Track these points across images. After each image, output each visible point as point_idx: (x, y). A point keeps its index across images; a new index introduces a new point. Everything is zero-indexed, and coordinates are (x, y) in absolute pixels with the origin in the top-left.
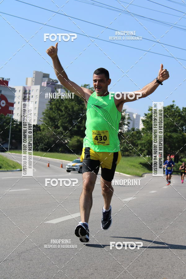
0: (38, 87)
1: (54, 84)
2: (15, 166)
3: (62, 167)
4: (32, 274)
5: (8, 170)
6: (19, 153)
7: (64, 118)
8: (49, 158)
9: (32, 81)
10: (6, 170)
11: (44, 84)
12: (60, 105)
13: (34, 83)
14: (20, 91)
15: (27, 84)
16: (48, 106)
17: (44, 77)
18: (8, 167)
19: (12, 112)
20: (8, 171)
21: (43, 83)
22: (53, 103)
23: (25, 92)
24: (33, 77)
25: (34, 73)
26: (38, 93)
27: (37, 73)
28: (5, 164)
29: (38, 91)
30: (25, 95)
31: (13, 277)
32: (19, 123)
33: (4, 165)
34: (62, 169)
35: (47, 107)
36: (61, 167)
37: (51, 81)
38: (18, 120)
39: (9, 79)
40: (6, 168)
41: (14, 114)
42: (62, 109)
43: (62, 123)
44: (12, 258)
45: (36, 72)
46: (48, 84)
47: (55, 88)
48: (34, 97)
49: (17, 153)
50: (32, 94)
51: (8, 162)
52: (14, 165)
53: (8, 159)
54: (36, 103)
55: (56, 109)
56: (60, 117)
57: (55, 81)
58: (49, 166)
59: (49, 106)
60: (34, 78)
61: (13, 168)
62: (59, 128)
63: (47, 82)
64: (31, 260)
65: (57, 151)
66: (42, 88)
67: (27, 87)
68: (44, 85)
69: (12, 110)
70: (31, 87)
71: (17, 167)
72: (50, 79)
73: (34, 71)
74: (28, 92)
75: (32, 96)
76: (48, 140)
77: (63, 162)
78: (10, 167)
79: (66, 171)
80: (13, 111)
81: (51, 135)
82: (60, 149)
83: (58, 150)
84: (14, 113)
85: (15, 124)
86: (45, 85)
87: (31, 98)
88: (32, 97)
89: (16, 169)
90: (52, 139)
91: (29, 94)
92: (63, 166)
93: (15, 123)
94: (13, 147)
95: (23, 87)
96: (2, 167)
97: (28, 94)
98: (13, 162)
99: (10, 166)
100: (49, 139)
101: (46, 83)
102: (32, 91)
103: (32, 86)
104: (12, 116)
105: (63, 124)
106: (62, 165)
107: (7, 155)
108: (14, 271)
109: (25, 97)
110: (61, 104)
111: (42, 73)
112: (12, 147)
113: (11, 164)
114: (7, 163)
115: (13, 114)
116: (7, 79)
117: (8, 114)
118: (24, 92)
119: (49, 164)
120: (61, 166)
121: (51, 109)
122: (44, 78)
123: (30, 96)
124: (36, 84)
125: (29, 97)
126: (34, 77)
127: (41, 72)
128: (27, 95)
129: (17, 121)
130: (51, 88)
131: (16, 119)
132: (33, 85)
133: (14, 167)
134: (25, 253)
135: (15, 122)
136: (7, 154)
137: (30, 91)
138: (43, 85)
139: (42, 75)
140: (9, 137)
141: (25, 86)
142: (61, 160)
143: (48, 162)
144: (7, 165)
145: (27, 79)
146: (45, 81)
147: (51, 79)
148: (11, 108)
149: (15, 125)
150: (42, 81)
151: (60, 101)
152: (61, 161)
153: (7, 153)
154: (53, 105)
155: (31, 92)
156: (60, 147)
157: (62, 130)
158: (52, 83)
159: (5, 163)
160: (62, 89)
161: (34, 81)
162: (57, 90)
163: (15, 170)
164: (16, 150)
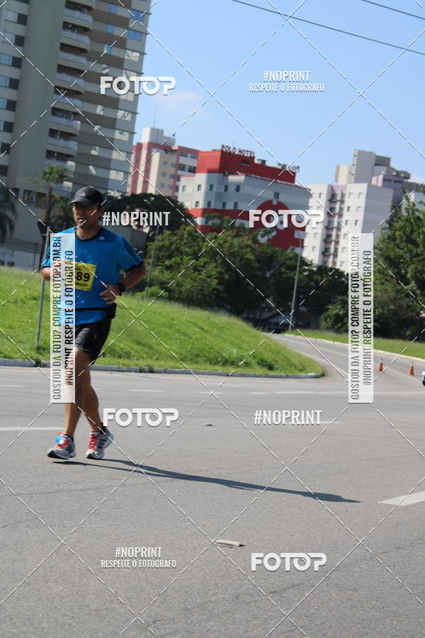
0: (363, 187)
1: (400, 182)
2: (303, 366)
3: (412, 373)
4: (360, 623)
5: (290, 374)
6: (312, 337)
7: (419, 261)
8: (382, 352)
9: (350, 173)
10: (283, 374)
11: (377, 180)
12: (412, 232)
13: (353, 177)
14: (322, 196)
15: (336, 180)
16: (384, 231)
17: (376, 165)
18: (288, 367)
19: (300, 243)
20: (287, 377)
21: (374, 179)
22: (397, 225)
23: (332, 199)
24: (351, 164)
25: (355, 156)
26: (362, 202)
27: (361, 155)
28: (282, 360)
29: (363, 197)
30: (333, 205)
31: (316, 625)
32: (315, 269)
33: (280, 363)
34: (411, 377)
35: (382, 233)
36: (409, 374)
37: (394, 174)
38: (313, 262)
39: (298, 168)
40: (283, 369)
41: (305, 248)
42: (418, 239)
43: (416, 271)
44: (310, 582)
45: (360, 152)
46: (385, 180)
47: (401, 191)
48: (353, 209)
49: (309, 336)
50: (348, 202)
51: (289, 356)
52: (301, 364)
53: (290, 349)
54: (356, 224)
55: (404, 239)
56: (411, 258)
57: (403, 175)
58: (381, 369)
59: (387, 231)
60: (354, 167)
61: (301, 370)
62: (407, 283)
63: (384, 176)
64: (355, 590)
65: (402, 337)
66: (371, 189)
67: (338, 186)
68: (377, 183)
69: (302, 238)
70: (346, 187)
71: (308, 368)
72: (390, 170)
73: (355, 150)
74: (339, 198)
75: (349, 208)
76: (380, 310)
77: (414, 363)
78: (293, 368)
79: (421, 382)
80: (303, 241)
81: (390, 299)
82: (408, 333)
83: (403, 332)
84: (305, 244)
85: (306, 270)
86: (380, 184)
87: (345, 212)
88: (348, 210)
89: (306, 372)
90: (392, 307)
91: (342, 202)
92: (415, 372)
93: (306, 268)
94: (300, 323)
95: (329, 186)
96: (276, 367)
97: (338, 203)
98: (300, 356)
99: (291, 365)
100: (382, 308)
101: (381, 177)
102: (349, 197)
103: (349, 185)
104: (301, 253)
105: (419, 275)
106: (412, 368)
107: (286, 339)
108: (318, 612)
109: (332, 209)
110: (416, 228)
111: (374, 154)
112: (297, 323)
113: (295, 361)
114: (286, 357)
115: (303, 247)
116: (294, 168)
117: (292, 247)
118: (330, 198)
119: (382, 364)
120: (410, 369)
121: (392, 238)
122: (377, 167)
123: (342, 206)
124: (357, 181)
125: (341, 209)
126: (355, 163)
127: (371, 152)
128: (337, 206)
129: (312, 264)
130: (393, 189)
131: (310, 260)
132: (351, 183)
133: (301, 367)
134: (339, 572)
135: (307, 265)
136: (286, 337)
137: (343, 195)
138: (374, 182)
139: (373, 161)
140: (292, 300)
141: (333, 183)
142: (410, 357)
143: (381, 362)
144: (285, 364)
145: (338, 168)
146: (379, 174)
147: (394, 170)
148: (298, 234)
149: (306, 273)
150: (373, 175)
151: (412, 220)
152: (410, 360)
153: (287, 335)
154: (396, 231)
155: (346, 199)
156: (408, 328)
157: (415, 288)
158: (396, 179)
159: (282, 358)
160: (417, 193)
161: (354, 173)
162: (407, 194)
163: (304, 375)
164: (307, 330)
